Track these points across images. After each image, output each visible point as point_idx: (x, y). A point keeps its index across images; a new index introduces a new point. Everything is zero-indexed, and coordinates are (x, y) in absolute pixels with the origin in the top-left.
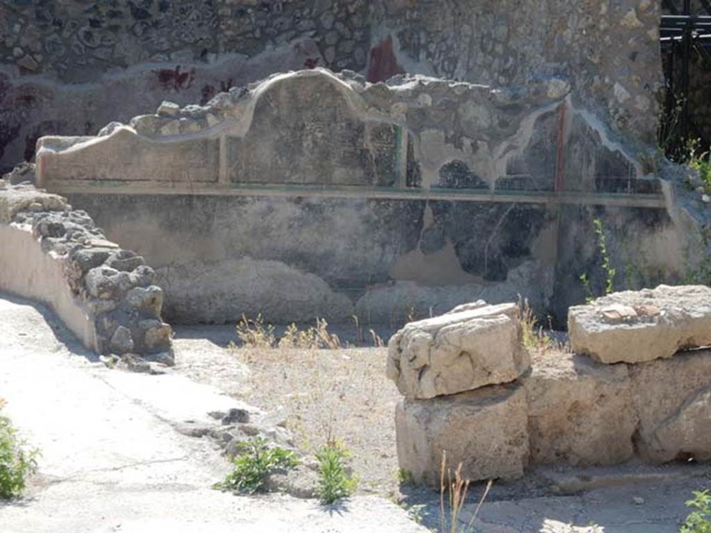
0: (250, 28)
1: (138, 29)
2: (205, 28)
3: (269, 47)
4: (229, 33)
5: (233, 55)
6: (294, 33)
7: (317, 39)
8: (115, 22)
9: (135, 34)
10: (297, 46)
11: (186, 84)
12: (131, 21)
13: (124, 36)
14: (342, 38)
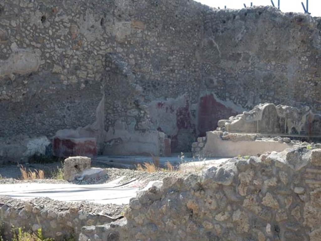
0: (175, 91)
1: (154, 91)
2: (166, 90)
3: (179, 96)
4: (171, 92)
5: (172, 99)
6: (183, 92)
7: (188, 94)
8: (149, 88)
9: (153, 92)
10: (185, 96)
11: (163, 106)
12: (152, 88)
13: (151, 92)
14: (193, 94)
